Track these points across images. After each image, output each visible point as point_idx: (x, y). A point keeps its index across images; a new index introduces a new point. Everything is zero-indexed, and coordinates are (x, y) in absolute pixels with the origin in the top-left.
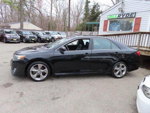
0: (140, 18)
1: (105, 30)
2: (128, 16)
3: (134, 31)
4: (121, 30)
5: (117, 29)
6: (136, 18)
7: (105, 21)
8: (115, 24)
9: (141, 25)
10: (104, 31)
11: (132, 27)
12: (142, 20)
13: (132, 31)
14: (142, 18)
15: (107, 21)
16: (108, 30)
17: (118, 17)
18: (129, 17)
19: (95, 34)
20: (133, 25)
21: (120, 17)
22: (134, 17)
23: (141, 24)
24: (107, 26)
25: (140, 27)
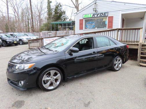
0: (112, 17)
1: (81, 28)
2: (102, 15)
3: (108, 28)
4: (96, 28)
5: (93, 27)
6: (109, 17)
7: (80, 20)
8: (90, 23)
9: (113, 23)
10: (80, 30)
12: (114, 18)
13: (107, 28)
14: (114, 17)
15: (83, 20)
16: (84, 29)
17: (93, 16)
18: (103, 16)
19: (71, 33)
20: (107, 23)
21: (94, 16)
22: (107, 16)
23: (113, 21)
24: (83, 25)
25: (113, 25)
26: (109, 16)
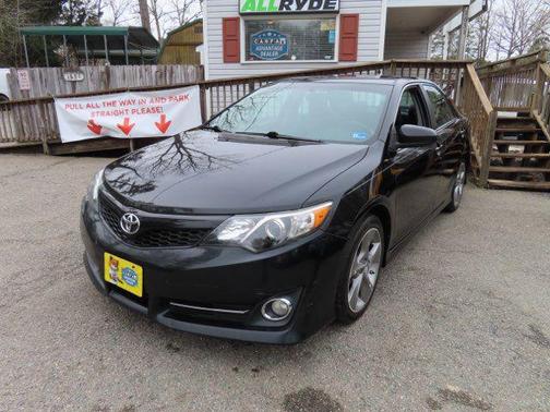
0: (355, 17)
1: (231, 56)
2: (319, 7)
3: (340, 60)
4: (294, 57)
5: (280, 53)
7: (226, 20)
8: (270, 34)
9: (360, 41)
10: (225, 62)
11: (333, 44)
12: (361, 22)
13: (336, 59)
14: (361, 16)
15: (236, 20)
16: (243, 60)
18: (321, 9)
19: (186, 75)
20: (336, 38)
21: (288, 8)
22: (338, 12)
23: (360, 35)
24: (237, 40)
25: (359, 47)
26: (342, 12)
